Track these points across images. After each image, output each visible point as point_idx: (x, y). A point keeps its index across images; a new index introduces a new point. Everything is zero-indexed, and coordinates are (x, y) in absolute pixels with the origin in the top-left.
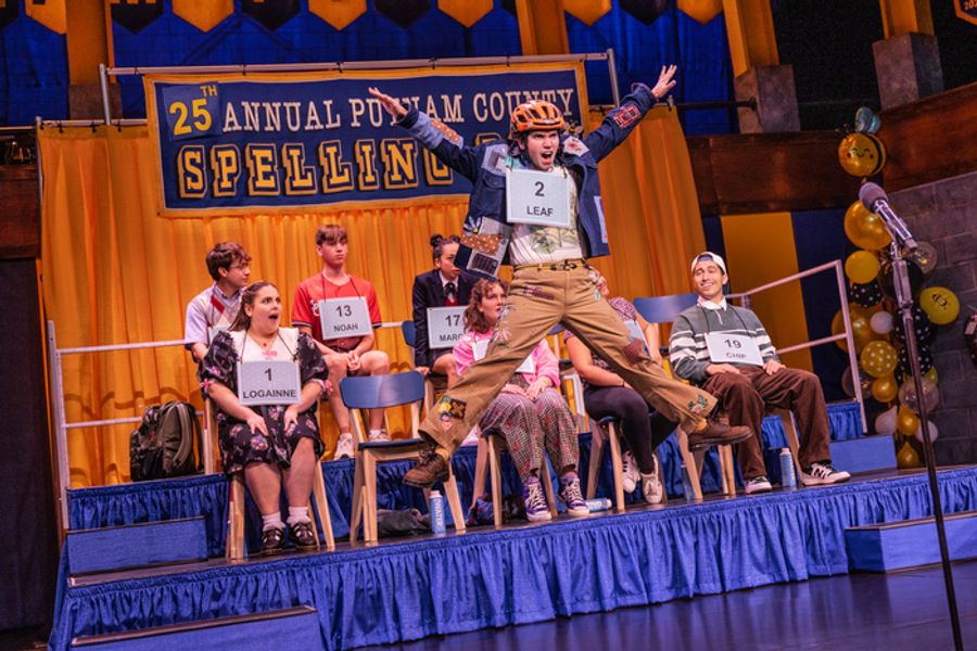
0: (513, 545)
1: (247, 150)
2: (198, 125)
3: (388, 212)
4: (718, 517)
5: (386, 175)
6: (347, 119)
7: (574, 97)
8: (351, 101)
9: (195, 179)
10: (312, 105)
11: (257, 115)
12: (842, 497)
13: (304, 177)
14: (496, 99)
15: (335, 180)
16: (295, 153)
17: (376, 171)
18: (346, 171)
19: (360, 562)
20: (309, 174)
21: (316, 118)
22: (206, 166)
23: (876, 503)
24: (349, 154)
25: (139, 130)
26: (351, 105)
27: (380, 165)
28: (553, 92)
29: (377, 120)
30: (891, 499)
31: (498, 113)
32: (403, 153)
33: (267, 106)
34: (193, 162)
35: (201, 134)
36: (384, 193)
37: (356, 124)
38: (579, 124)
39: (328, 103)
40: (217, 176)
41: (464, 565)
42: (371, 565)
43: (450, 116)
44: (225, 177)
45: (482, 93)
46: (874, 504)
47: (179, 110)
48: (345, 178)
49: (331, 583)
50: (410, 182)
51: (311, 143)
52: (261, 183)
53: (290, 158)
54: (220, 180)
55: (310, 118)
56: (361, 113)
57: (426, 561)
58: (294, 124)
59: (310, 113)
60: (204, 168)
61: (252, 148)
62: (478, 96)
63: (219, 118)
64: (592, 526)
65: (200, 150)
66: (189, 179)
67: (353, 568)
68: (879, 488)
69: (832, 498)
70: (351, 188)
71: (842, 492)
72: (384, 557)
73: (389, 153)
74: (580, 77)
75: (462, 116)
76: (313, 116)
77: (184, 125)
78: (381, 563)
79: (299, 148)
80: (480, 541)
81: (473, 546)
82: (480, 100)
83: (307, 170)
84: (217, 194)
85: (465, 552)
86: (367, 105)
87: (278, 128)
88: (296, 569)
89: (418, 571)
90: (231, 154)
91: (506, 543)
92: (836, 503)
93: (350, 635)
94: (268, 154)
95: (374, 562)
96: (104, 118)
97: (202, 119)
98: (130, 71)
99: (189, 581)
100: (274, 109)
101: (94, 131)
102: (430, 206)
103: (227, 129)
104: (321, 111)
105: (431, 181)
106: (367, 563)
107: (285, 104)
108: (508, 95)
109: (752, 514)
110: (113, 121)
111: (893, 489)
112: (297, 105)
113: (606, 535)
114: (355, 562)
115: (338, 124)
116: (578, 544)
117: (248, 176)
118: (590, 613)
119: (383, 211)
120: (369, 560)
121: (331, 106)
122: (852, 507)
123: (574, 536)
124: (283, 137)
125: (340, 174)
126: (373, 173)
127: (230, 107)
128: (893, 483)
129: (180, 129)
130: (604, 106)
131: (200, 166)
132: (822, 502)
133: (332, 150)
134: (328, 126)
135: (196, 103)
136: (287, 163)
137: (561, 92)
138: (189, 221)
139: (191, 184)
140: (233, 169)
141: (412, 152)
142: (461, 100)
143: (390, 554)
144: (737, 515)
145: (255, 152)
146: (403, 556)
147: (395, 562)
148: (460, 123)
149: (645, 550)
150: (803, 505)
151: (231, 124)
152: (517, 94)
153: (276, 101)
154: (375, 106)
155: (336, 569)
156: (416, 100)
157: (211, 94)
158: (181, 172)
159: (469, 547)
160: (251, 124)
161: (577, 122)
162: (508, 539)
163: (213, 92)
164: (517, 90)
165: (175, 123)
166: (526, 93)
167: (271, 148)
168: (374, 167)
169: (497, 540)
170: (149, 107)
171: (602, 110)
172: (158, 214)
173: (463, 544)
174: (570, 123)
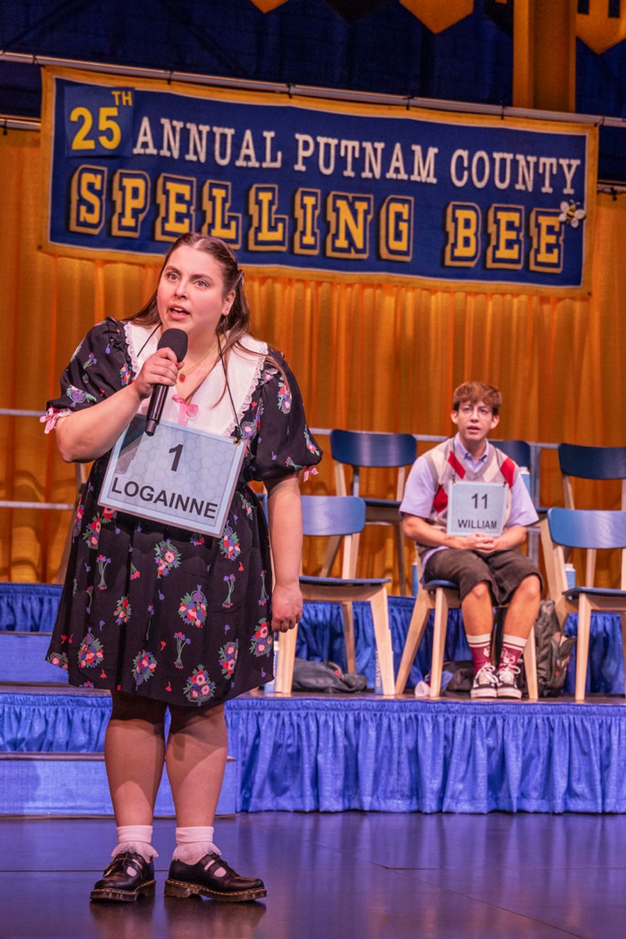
0: (459, 720)
1: (160, 181)
2: (104, 140)
3: (325, 286)
5: (329, 239)
6: (290, 158)
7: (580, 171)
8: (298, 136)
9: (90, 209)
10: (248, 135)
11: (178, 138)
13: (225, 226)
14: (481, 160)
15: (265, 235)
16: (219, 194)
17: (317, 231)
18: (280, 226)
19: (282, 713)
20: (233, 224)
21: (251, 152)
22: (106, 194)
24: (286, 205)
25: (29, 136)
26: (297, 141)
27: (323, 225)
28: (554, 161)
29: (327, 165)
31: (480, 178)
32: (355, 213)
33: (192, 127)
34: (91, 187)
35: (106, 153)
36: (323, 261)
37: (300, 167)
38: (581, 207)
39: (269, 135)
40: (119, 209)
41: (400, 735)
42: (295, 718)
43: (419, 174)
44: (128, 213)
45: (464, 149)
47: (81, 118)
48: (277, 236)
49: (247, 733)
50: (358, 251)
51: (241, 183)
52: (172, 226)
53: (212, 199)
54: (122, 215)
55: (244, 151)
56: (308, 153)
57: (357, 724)
58: (223, 156)
59: (244, 144)
60: (104, 197)
61: (166, 179)
62: (459, 152)
64: (552, 713)
65: (101, 172)
66: (83, 209)
67: (274, 719)
70: (284, 249)
72: (310, 712)
73: (336, 210)
74: (592, 146)
75: (435, 176)
76: (248, 149)
77: (86, 138)
79: (226, 187)
80: (422, 710)
81: (413, 715)
82: (460, 158)
83: (231, 218)
84: (116, 232)
86: (317, 145)
87: (203, 158)
89: (346, 734)
90: (140, 183)
91: (451, 717)
93: (260, 796)
94: (185, 190)
95: (298, 716)
97: (109, 134)
98: (28, 58)
99: (89, 706)
100: (200, 133)
102: (379, 286)
103: (138, 150)
104: (259, 144)
105: (384, 254)
106: (290, 714)
107: (215, 129)
108: (497, 156)
112: (230, 132)
113: (566, 725)
114: (276, 712)
115: (278, 165)
116: (533, 731)
117: (157, 214)
118: (536, 813)
119: (319, 283)
120: (293, 713)
121: (272, 139)
123: (530, 721)
124: (206, 172)
125: (272, 228)
126: (314, 234)
127: (145, 123)
129: (80, 142)
130: (616, 188)
131: (98, 194)
133: (265, 197)
134: (265, 165)
135: (105, 112)
136: (207, 205)
137: (564, 162)
138: (77, 262)
139: (84, 215)
140: (139, 203)
141: (366, 213)
142: (436, 155)
143: (317, 709)
145: (170, 186)
146: (332, 713)
147: (322, 719)
148: (431, 184)
149: (609, 749)
151: (145, 145)
152: (509, 157)
153: (205, 124)
154: (327, 146)
155: (255, 717)
156: (380, 146)
157: (124, 103)
158: (74, 197)
159: (408, 715)
160: (169, 148)
161: (579, 203)
162: (453, 712)
163: (127, 101)
164: (509, 152)
165: (75, 135)
166: (520, 157)
167: (190, 183)
168: (315, 226)
169: (441, 711)
170: (46, 108)
171: (614, 193)
172: (40, 248)
173: (402, 711)
174: (570, 204)
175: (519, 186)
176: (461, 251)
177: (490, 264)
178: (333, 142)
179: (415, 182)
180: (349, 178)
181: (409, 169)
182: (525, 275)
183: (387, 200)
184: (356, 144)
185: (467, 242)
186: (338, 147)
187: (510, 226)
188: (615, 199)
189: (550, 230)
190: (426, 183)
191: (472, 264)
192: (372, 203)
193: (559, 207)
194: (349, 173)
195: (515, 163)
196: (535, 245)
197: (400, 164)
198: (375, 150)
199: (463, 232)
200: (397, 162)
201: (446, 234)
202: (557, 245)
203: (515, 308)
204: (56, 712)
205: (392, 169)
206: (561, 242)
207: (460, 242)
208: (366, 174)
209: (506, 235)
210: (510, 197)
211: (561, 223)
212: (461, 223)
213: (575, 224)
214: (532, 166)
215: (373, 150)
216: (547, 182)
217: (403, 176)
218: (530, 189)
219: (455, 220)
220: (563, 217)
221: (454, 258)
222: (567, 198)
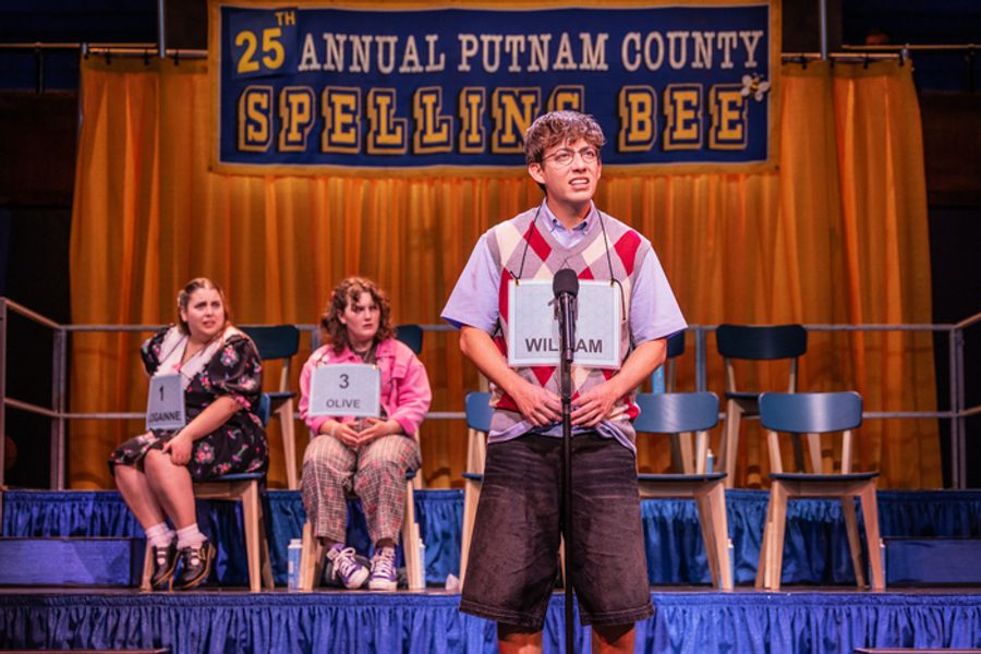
0: (417, 614)
1: (325, 95)
2: (267, 61)
4: (684, 612)
5: (495, 135)
6: (454, 59)
7: (763, 43)
8: (461, 37)
9: (258, 128)
10: (411, 41)
11: (341, 52)
12: (859, 610)
13: (391, 132)
14: (654, 42)
15: (431, 137)
16: (384, 101)
17: (483, 128)
18: (445, 127)
19: (235, 608)
20: (399, 129)
21: (415, 57)
22: (273, 112)
23: (905, 619)
24: (451, 106)
25: (199, 64)
26: (460, 42)
27: (489, 121)
28: (734, 34)
29: (491, 62)
30: (929, 617)
31: (654, 60)
32: (521, 107)
33: (355, 40)
34: (258, 106)
35: (270, 73)
36: (489, 158)
37: (464, 67)
38: (765, 79)
39: (432, 39)
40: (285, 126)
41: (356, 628)
42: (248, 614)
43: (589, 62)
44: (294, 127)
45: (636, 32)
46: (903, 622)
47: (246, 42)
48: (442, 137)
49: (200, 628)
51: (405, 88)
52: (338, 137)
53: (377, 106)
54: (288, 131)
55: (407, 57)
56: (472, 53)
57: (312, 618)
58: (386, 63)
59: (408, 50)
60: (271, 115)
61: (331, 92)
62: (631, 36)
63: (293, 53)
65: (267, 92)
66: (251, 128)
67: (227, 615)
68: (915, 604)
69: (844, 608)
70: (449, 149)
71: (860, 603)
73: (502, 106)
74: (775, 17)
75: (606, 62)
76: (412, 55)
77: (252, 60)
78: (259, 613)
79: (390, 94)
80: (380, 603)
81: (370, 608)
82: (632, 42)
83: (396, 124)
84: (283, 147)
85: (359, 613)
86: (481, 43)
87: (366, 68)
88: (162, 607)
89: (301, 627)
90: (305, 99)
91: (410, 609)
92: (849, 615)
94: (350, 100)
95: (251, 611)
96: (158, 47)
97: (272, 54)
100: (363, 44)
101: (146, 63)
103: (303, 67)
104: (422, 49)
106: (244, 610)
107: (378, 39)
108: (672, 36)
109: (731, 614)
110: (168, 52)
111: (934, 607)
112: (392, 40)
115: (441, 67)
117: (323, 128)
119: (487, 180)
120: (246, 608)
121: (436, 43)
122: (872, 623)
124: (371, 80)
125: (437, 130)
126: (479, 132)
127: (309, 40)
128: (936, 600)
129: (246, 65)
130: (807, 55)
131: (265, 112)
132: (831, 612)
133: (429, 100)
134: (428, 69)
135: (268, 33)
136: (372, 114)
137: (745, 35)
138: (247, 180)
139: (252, 134)
140: (305, 118)
141: (534, 105)
142: (606, 42)
144: (711, 612)
145: (335, 98)
146: (286, 608)
147: (275, 615)
148: (602, 71)
150: (803, 612)
151: (309, 61)
152: (684, 35)
153: (367, 34)
154: (492, 44)
155: (208, 613)
156: (546, 38)
157: (287, 23)
158: (242, 118)
159: (365, 608)
160: (333, 62)
161: (762, 76)
162: (413, 605)
163: (290, 21)
164: (684, 30)
165: (240, 58)
166: (697, 35)
167: (355, 93)
168: (481, 122)
169: (399, 604)
170: (212, 36)
171: (804, 61)
172: (210, 169)
173: (359, 604)
174: (753, 77)
175: (697, 64)
176: (635, 135)
177: (667, 146)
178: (498, 39)
179: (585, 71)
180: (515, 73)
181: (578, 58)
182: (706, 154)
183: (554, 92)
184: (521, 38)
185: (641, 126)
186: (503, 44)
187: (687, 105)
188: (805, 67)
189: (732, 106)
190: (596, 71)
191: (648, 148)
192: (540, 96)
193: (740, 82)
194: (515, 68)
195: (691, 41)
196: (715, 123)
197: (568, 54)
198: (541, 43)
199: (637, 116)
200: (565, 52)
201: (620, 120)
202: (740, 121)
203: (697, 189)
204: (15, 612)
205: (559, 60)
206: (744, 117)
207: (635, 126)
208: (533, 67)
209: (683, 115)
210: (688, 76)
211: (744, 98)
212: (635, 107)
213: (759, 98)
214: (710, 42)
215: (539, 42)
216: (727, 57)
217: (572, 65)
218: (709, 66)
219: (629, 105)
220: (745, 92)
221: (628, 143)
222: (750, 72)
